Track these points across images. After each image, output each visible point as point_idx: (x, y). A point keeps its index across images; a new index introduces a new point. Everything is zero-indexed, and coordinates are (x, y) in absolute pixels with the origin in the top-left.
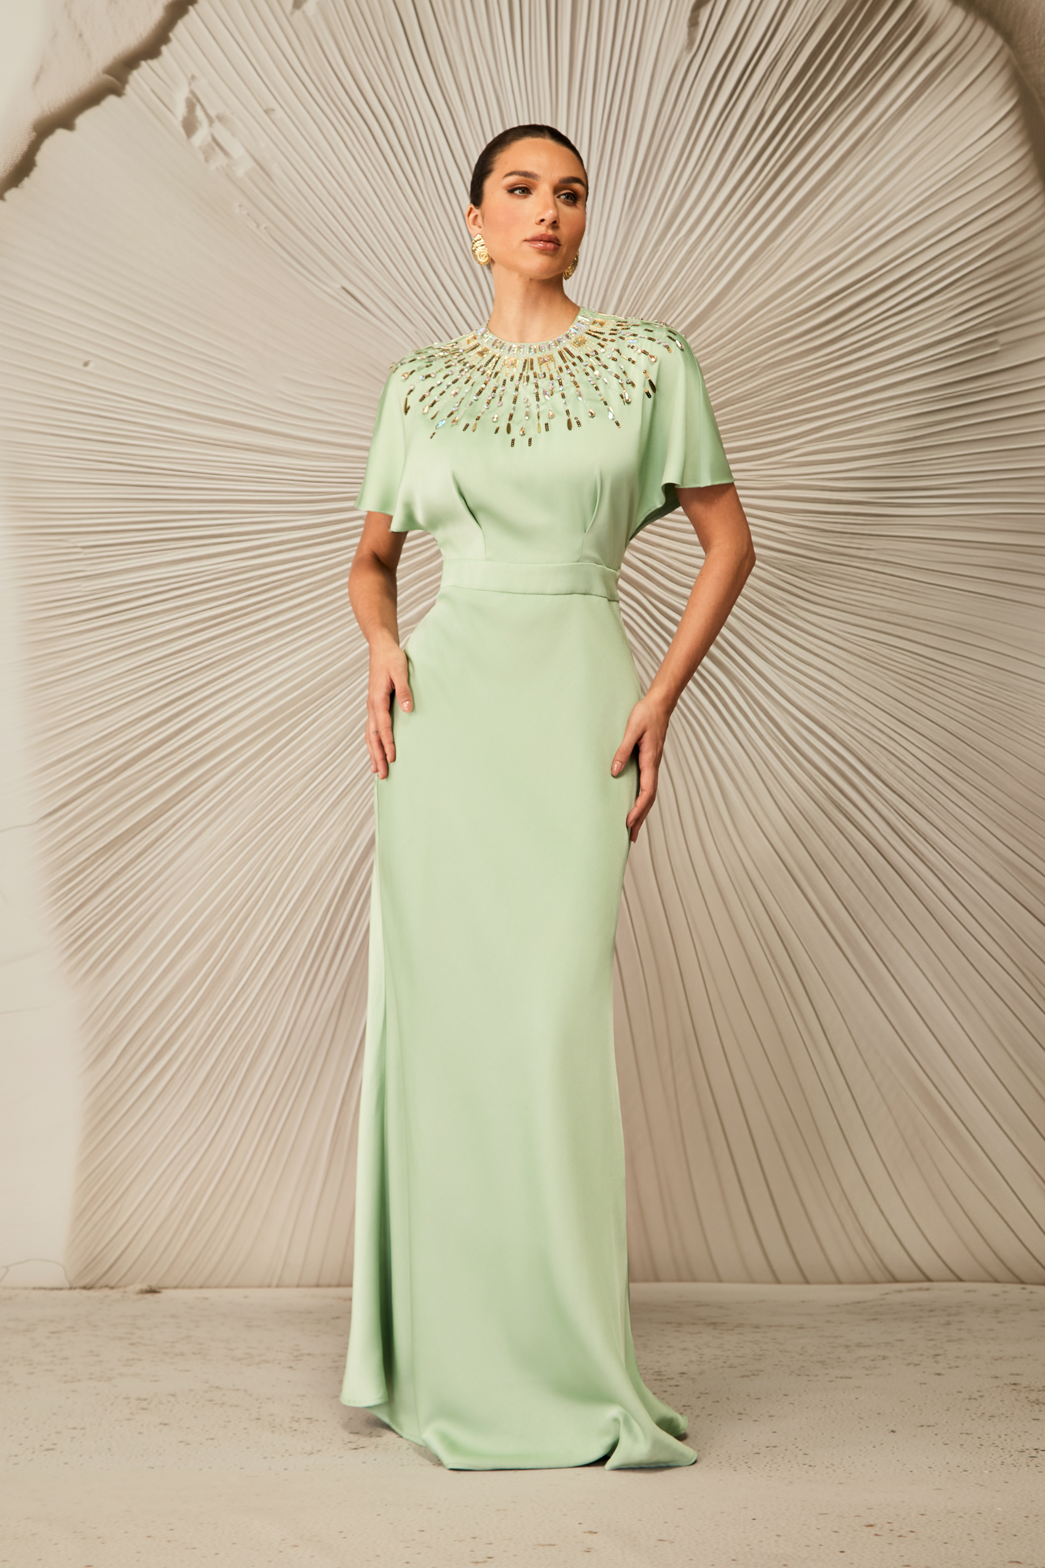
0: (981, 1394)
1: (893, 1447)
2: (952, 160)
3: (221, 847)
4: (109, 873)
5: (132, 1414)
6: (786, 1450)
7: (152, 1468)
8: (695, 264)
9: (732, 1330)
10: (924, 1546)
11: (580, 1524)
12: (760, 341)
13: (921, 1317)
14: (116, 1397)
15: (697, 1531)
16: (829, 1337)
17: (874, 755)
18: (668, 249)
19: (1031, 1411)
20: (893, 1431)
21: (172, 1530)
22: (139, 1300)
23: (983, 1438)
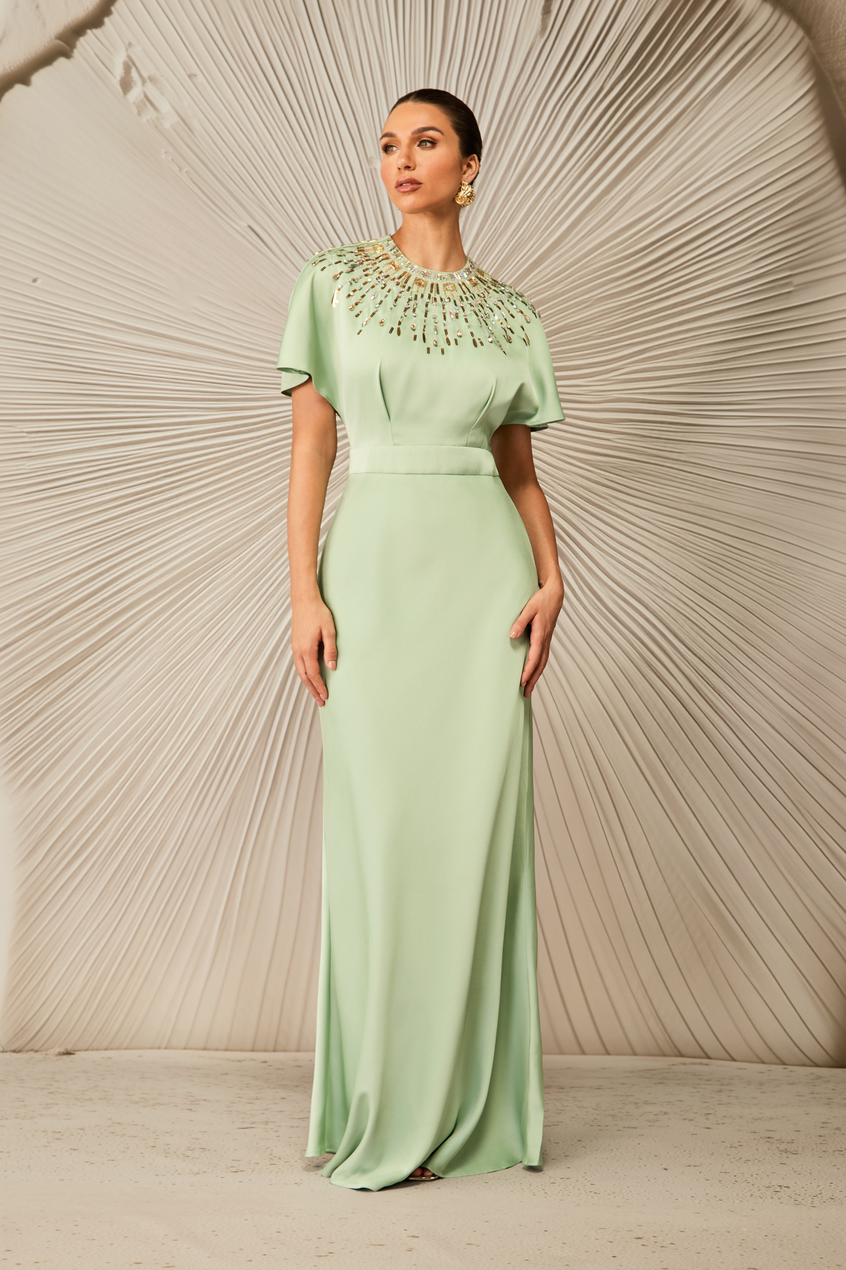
0: (740, 1144)
1: (664, 1181)
2: (758, 130)
3: (136, 685)
4: (43, 702)
5: (48, 1142)
6: (577, 1181)
7: (63, 1180)
8: (541, 210)
10: (681, 1254)
11: (405, 1230)
12: (594, 277)
13: (699, 1084)
14: (36, 1131)
15: (499, 1238)
16: (621, 1096)
17: (679, 624)
18: (518, 198)
19: (780, 1157)
20: (666, 1169)
21: (76, 1225)
22: (58, 1060)
23: (738, 1176)
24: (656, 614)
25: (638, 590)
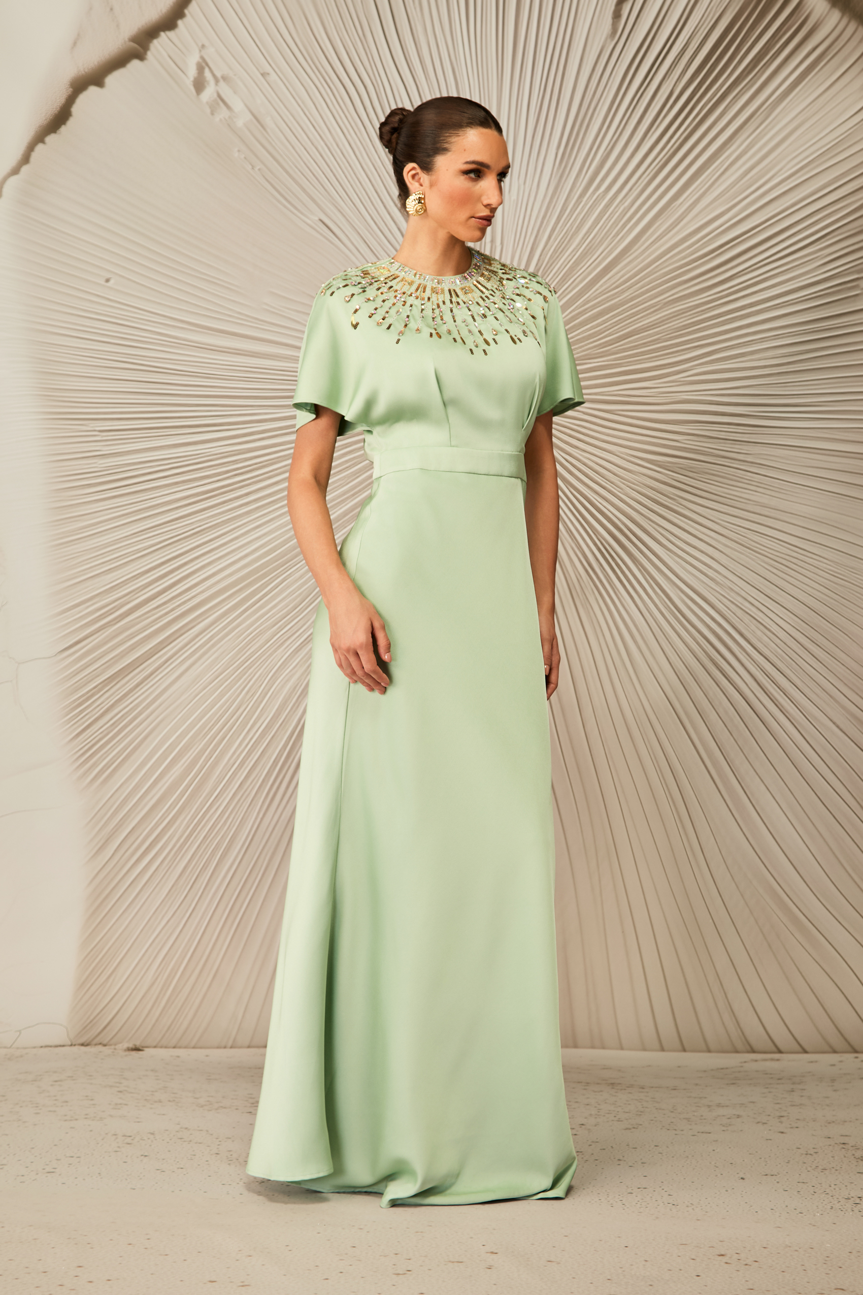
0: (816, 1151)
1: (742, 1191)
3: (204, 682)
4: (113, 699)
5: (119, 1147)
6: (654, 1191)
7: (134, 1189)
8: (612, 216)
9: (625, 1089)
10: (765, 1273)
11: (484, 1245)
13: (770, 1084)
14: (107, 1134)
15: (580, 1254)
16: (695, 1098)
17: (745, 624)
19: (856, 1166)
20: (742, 1179)
21: (148, 1239)
22: (126, 1056)
23: (816, 1186)
24: (722, 614)
25: (704, 590)
